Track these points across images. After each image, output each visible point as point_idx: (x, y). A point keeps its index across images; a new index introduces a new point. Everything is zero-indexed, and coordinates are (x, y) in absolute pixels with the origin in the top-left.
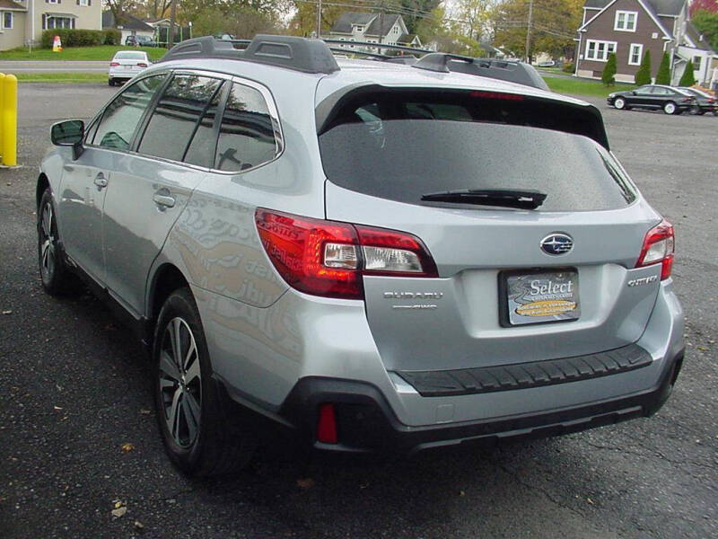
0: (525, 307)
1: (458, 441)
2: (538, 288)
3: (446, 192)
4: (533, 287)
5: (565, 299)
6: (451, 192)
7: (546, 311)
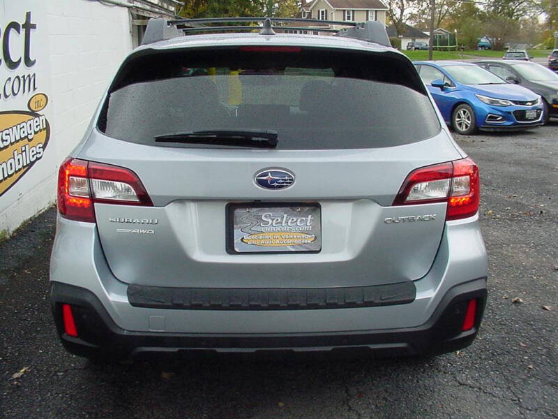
0: (253, 237)
1: (176, 350)
2: (270, 221)
3: (173, 134)
4: (263, 218)
5: (302, 232)
6: (177, 133)
7: (277, 241)
